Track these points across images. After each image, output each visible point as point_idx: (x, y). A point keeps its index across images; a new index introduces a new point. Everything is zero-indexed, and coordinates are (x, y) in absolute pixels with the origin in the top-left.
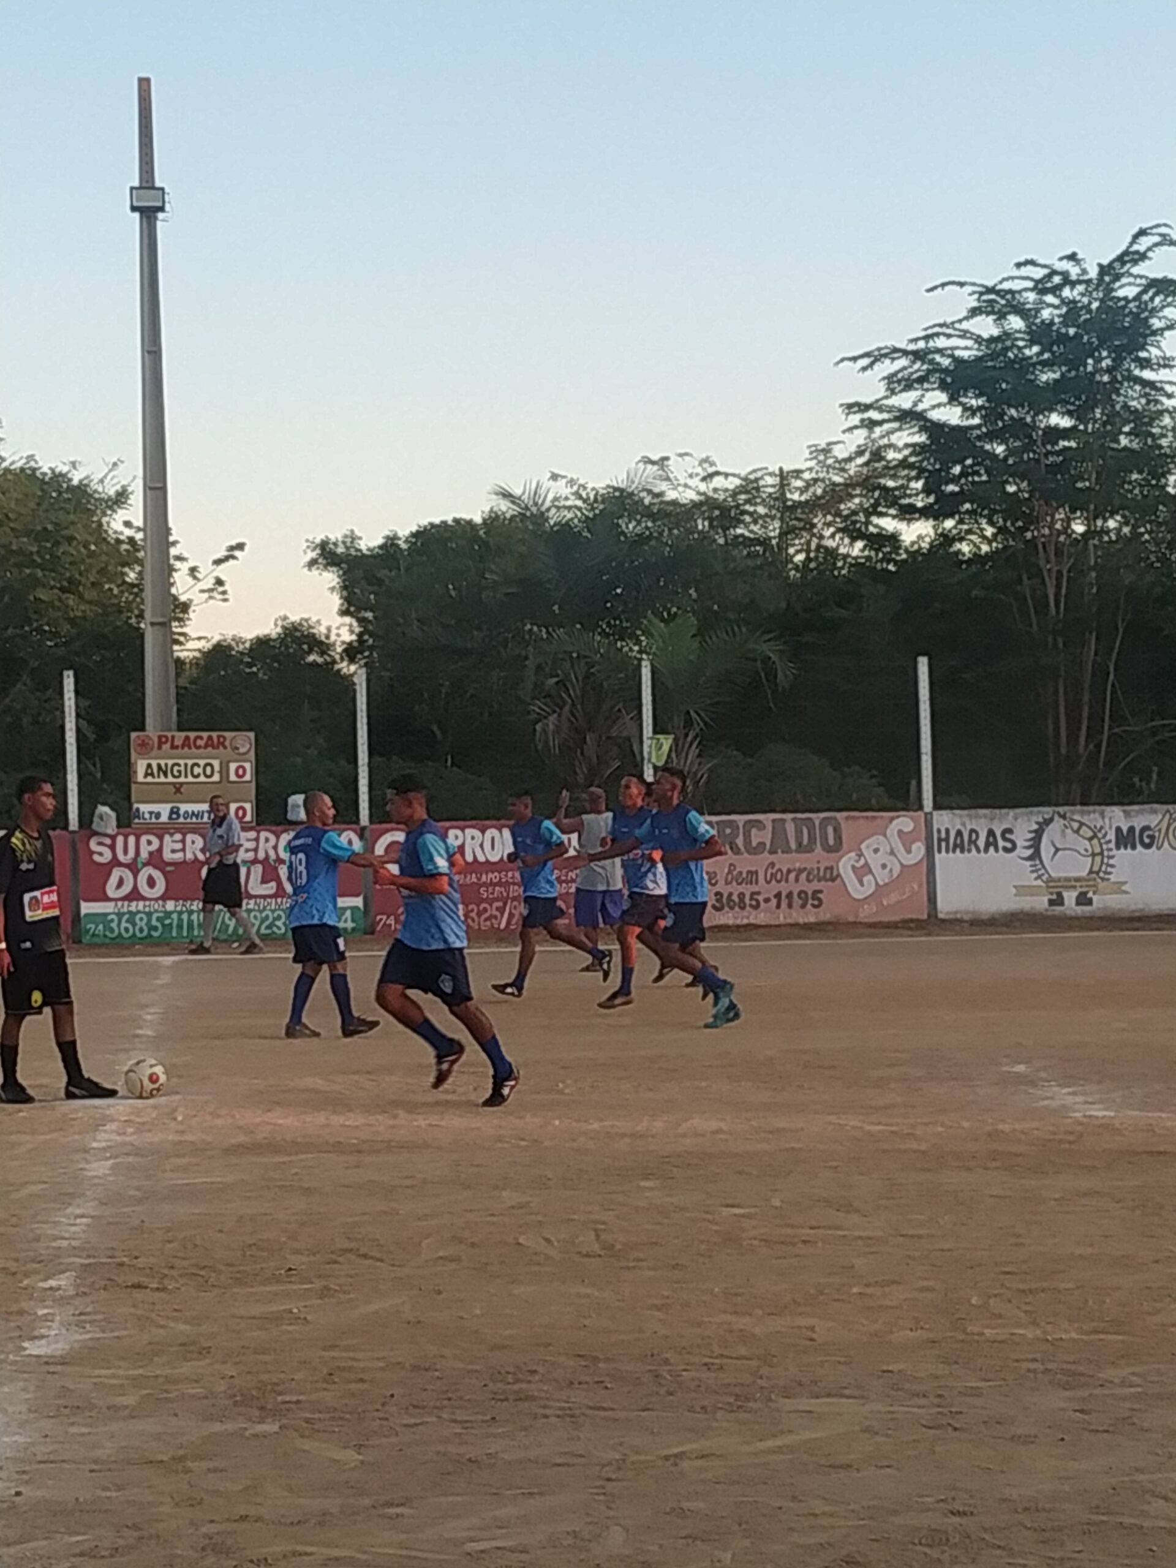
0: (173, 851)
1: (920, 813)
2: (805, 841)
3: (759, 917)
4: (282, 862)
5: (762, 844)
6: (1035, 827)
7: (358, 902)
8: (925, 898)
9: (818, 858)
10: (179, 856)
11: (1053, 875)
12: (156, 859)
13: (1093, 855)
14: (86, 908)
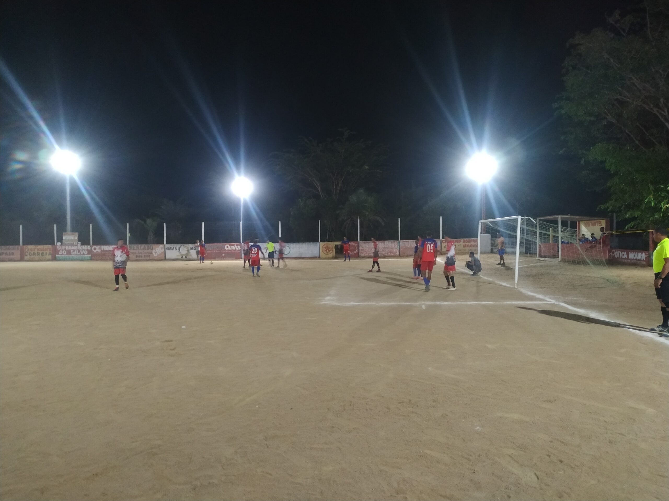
0: (67, 248)
1: (164, 245)
2: (148, 248)
3: (142, 258)
4: (80, 250)
5: (142, 249)
6: (179, 247)
7: (90, 255)
8: (164, 256)
9: (150, 251)
10: (68, 249)
11: (182, 253)
12: (65, 249)
13: (187, 251)
14: (57, 256)
